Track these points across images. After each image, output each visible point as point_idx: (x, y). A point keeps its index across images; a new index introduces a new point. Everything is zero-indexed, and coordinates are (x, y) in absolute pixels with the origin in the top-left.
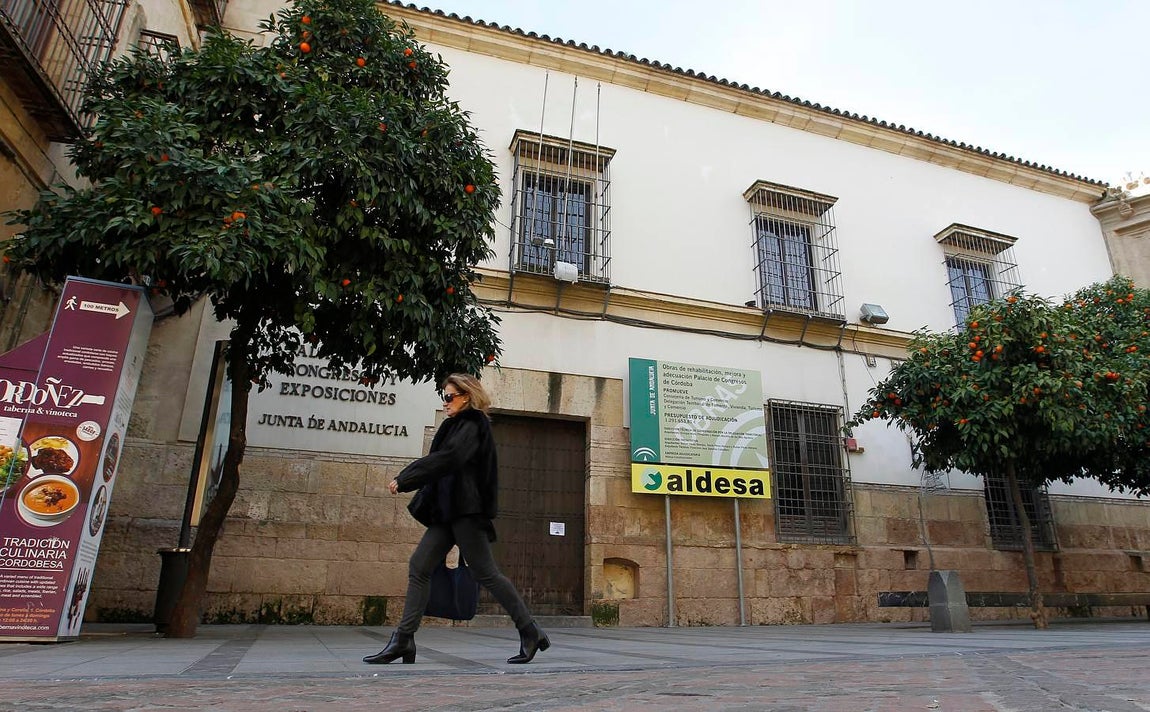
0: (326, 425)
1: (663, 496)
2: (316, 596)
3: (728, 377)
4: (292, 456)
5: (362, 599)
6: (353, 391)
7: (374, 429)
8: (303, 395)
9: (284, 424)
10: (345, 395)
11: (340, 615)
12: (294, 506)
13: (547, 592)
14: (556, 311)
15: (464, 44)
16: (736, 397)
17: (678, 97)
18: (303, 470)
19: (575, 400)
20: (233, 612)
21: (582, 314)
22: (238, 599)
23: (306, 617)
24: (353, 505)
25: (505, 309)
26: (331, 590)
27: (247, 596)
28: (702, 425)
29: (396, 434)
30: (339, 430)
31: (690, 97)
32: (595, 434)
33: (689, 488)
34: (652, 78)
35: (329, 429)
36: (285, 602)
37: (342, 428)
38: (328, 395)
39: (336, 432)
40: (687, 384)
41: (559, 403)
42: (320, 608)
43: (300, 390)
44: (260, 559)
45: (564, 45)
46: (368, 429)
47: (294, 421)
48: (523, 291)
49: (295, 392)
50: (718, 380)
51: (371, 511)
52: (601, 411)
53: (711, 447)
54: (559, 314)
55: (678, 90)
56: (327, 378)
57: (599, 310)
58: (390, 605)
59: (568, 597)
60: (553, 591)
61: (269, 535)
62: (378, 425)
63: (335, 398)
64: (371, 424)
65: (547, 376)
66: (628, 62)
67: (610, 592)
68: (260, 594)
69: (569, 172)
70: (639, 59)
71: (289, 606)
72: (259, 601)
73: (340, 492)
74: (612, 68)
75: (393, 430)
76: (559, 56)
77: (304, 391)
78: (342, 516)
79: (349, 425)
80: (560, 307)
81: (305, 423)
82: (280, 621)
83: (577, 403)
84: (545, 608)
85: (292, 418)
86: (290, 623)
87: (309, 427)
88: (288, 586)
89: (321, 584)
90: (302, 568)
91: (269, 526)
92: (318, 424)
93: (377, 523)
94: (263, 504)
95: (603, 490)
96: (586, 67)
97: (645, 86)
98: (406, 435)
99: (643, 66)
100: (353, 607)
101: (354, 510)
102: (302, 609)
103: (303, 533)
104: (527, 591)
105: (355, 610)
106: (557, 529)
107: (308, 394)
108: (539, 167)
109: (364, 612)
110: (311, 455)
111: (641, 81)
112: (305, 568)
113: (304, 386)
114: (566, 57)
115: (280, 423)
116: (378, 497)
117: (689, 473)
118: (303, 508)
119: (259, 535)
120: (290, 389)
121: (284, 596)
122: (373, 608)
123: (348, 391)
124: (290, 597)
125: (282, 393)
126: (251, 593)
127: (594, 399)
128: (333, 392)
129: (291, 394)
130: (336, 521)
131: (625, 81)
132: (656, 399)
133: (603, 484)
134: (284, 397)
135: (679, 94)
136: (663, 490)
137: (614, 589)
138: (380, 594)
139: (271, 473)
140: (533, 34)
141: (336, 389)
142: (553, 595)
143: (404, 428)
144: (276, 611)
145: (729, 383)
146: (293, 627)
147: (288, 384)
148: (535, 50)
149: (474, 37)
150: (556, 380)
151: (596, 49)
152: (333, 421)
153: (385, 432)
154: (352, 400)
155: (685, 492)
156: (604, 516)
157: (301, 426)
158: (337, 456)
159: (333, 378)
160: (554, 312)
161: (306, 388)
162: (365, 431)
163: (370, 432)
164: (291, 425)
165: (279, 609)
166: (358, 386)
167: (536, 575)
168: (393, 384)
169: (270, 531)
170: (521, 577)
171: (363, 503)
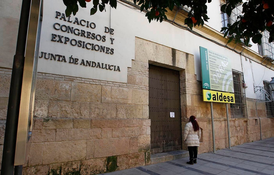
0: (80, 62)
1: (210, 102)
2: (81, 161)
3: (224, 59)
4: (60, 79)
5: (105, 159)
6: (93, 44)
7: (104, 66)
8: (65, 43)
9: (55, 59)
10: (89, 46)
11: (95, 169)
12: (63, 109)
13: (170, 141)
18: (67, 87)
19: (180, 61)
21: (181, 26)
24: (96, 108)
27: (39, 167)
28: (219, 75)
29: (115, 70)
30: (87, 66)
32: (187, 76)
33: (218, 100)
35: (81, 64)
36: (63, 167)
37: (88, 65)
38: (79, 45)
39: (84, 67)
40: (215, 60)
41: (175, 62)
42: (84, 167)
43: (63, 40)
44: (46, 143)
46: (101, 66)
47: (61, 58)
49: (60, 41)
51: (105, 111)
52: (188, 67)
53: (221, 84)
56: (78, 35)
58: (119, 160)
59: (177, 142)
60: (172, 141)
61: (51, 128)
62: (106, 65)
63: (83, 47)
64: (103, 64)
65: (171, 50)
68: (48, 165)
71: (66, 169)
72: (47, 169)
73: (89, 100)
75: (113, 68)
77: (66, 41)
78: (90, 114)
79: (91, 63)
80: (174, 21)
81: (67, 59)
83: (181, 64)
85: (60, 56)
87: (70, 62)
88: (65, 158)
89: (84, 154)
90: (72, 146)
91: (50, 122)
92: (74, 61)
93: (109, 117)
94: (45, 108)
95: (190, 100)
98: (119, 71)
101: (97, 110)
103: (71, 125)
104: (163, 142)
105: (102, 165)
106: (172, 115)
107: (68, 43)
109: (107, 165)
110: (71, 79)
112: (74, 146)
113: (66, 38)
115: (52, 58)
116: (108, 103)
117: (217, 93)
118: (68, 109)
119: (44, 128)
120: (57, 39)
121: (63, 164)
122: (111, 163)
123: (90, 44)
124: (67, 164)
125: (52, 40)
126: (43, 165)
127: (186, 62)
128: (82, 44)
129: (58, 41)
130: (87, 117)
132: (208, 64)
133: (190, 97)
134: (53, 43)
136: (211, 100)
138: (114, 155)
139: (48, 89)
141: (84, 42)
143: (118, 67)
144: (58, 172)
145: (224, 61)
147: (56, 35)
150: (174, 52)
152: (83, 60)
153: (109, 69)
154: (92, 49)
155: (217, 101)
156: (191, 110)
157: (65, 61)
158: (86, 80)
159: (82, 36)
160: (172, 23)
161: (67, 39)
162: (100, 67)
163: (102, 68)
164: (59, 60)
165: (60, 172)
166: (95, 42)
167: (166, 135)
168: (112, 43)
169: (51, 125)
170: (161, 136)
171: (101, 106)
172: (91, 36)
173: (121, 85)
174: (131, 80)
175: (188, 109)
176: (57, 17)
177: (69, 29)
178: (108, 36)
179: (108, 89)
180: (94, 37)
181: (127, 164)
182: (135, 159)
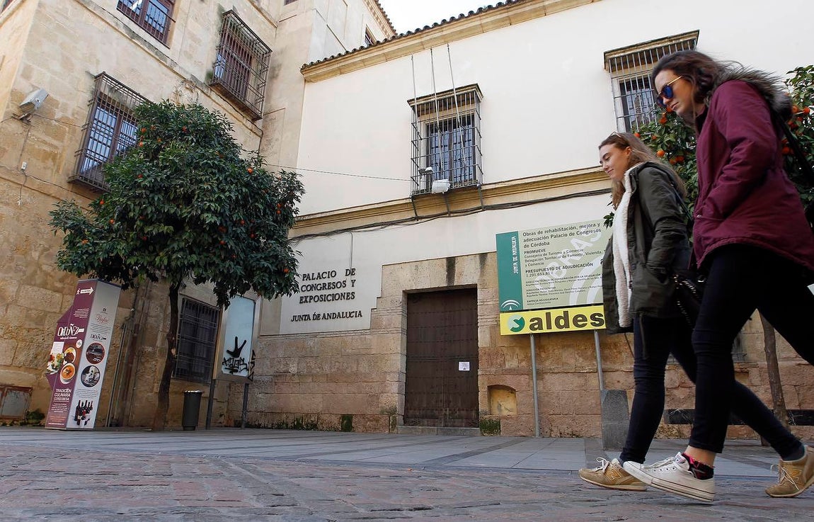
0: (321, 317)
2: (318, 414)
3: (583, 230)
4: (307, 337)
5: (340, 416)
6: (333, 295)
7: (345, 315)
8: (310, 302)
9: (302, 319)
10: (330, 298)
11: (330, 425)
12: (309, 365)
13: (459, 410)
14: (448, 214)
15: (382, 58)
16: (590, 245)
17: (538, 16)
18: (312, 344)
19: (465, 274)
20: (283, 423)
21: (466, 211)
22: (285, 416)
23: (313, 427)
24: (336, 362)
25: (416, 222)
26: (325, 411)
27: (288, 414)
28: (558, 274)
29: (356, 316)
30: (328, 318)
31: (548, 11)
32: (480, 295)
33: (549, 327)
34: (510, 13)
35: (323, 319)
38: (321, 299)
39: (325, 320)
40: (545, 244)
41: (454, 278)
42: (320, 421)
43: (308, 300)
44: (293, 394)
45: (440, 26)
47: (306, 317)
48: (425, 207)
49: (306, 301)
50: (573, 234)
51: (346, 364)
52: (484, 278)
53: (568, 291)
54: (452, 215)
55: (535, 10)
56: (320, 290)
57: (480, 205)
58: (354, 420)
60: (463, 410)
61: (296, 381)
62: (347, 313)
63: (325, 301)
64: (343, 313)
65: (445, 261)
66: (488, 12)
67: (500, 410)
68: (294, 413)
69: (457, 112)
70: (494, 6)
71: (306, 420)
72: (293, 417)
73: (330, 354)
74: (478, 23)
75: (354, 314)
76: (439, 34)
77: (310, 299)
78: (331, 369)
79: (332, 315)
80: (451, 210)
81: (311, 318)
82: (303, 428)
83: (467, 277)
84: (457, 422)
86: (307, 429)
87: (314, 319)
88: (306, 409)
89: (320, 408)
90: (311, 399)
91: (296, 376)
92: (317, 317)
93: (349, 371)
94: (296, 365)
95: (488, 336)
96: (461, 31)
97: (508, 22)
98: (361, 316)
99: (500, 9)
100: (335, 421)
101: (337, 364)
102: (312, 421)
103: (310, 380)
104: (446, 410)
105: (336, 422)
106: (464, 366)
107: (312, 301)
108: (438, 117)
109: (342, 423)
110: (315, 335)
111: (503, 20)
113: (310, 297)
114: (444, 33)
115: (300, 319)
116: (348, 355)
117: (548, 315)
118: (313, 365)
119: (292, 381)
120: (304, 300)
121: (304, 415)
122: (346, 421)
123: (331, 295)
124: (307, 415)
125: (301, 303)
126: (290, 413)
127: (479, 270)
128: (324, 297)
129: (304, 302)
130: (328, 371)
131: (492, 26)
132: (519, 261)
133: (487, 331)
135: (538, 13)
136: (526, 330)
137: (503, 408)
138: (349, 413)
139: (298, 347)
140: (418, 30)
141: (325, 295)
142: (464, 413)
143: (360, 311)
144: (301, 422)
145: (585, 235)
146: (308, 431)
147: (303, 297)
148: (423, 40)
149: (386, 51)
150: (451, 262)
151: (462, 16)
152: (324, 314)
153: (350, 316)
154: (333, 300)
155: (545, 330)
156: (489, 355)
158: (328, 333)
159: (323, 289)
160: (448, 215)
162: (340, 317)
163: (343, 317)
164: (305, 320)
166: (336, 291)
167: (451, 399)
168: (353, 286)
169: (296, 379)
170: (441, 401)
171: (341, 360)
172: (332, 286)
173: (363, 332)
174: (375, 325)
175: (480, 353)
176: (303, 280)
177: (313, 287)
178: (349, 278)
179: (349, 339)
180: (335, 285)
181: (364, 426)
182: (374, 423)
